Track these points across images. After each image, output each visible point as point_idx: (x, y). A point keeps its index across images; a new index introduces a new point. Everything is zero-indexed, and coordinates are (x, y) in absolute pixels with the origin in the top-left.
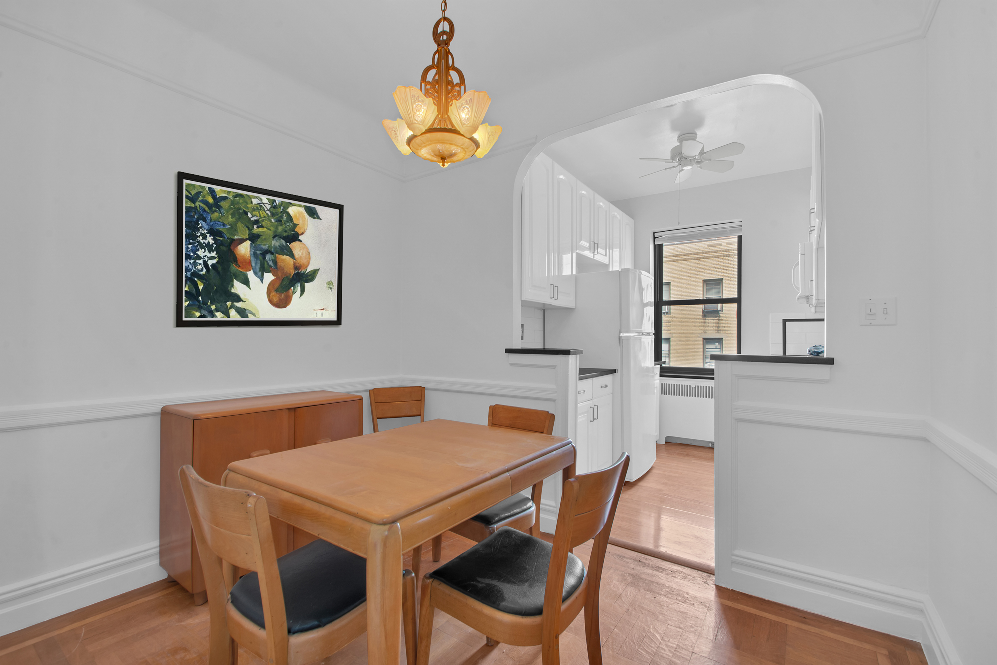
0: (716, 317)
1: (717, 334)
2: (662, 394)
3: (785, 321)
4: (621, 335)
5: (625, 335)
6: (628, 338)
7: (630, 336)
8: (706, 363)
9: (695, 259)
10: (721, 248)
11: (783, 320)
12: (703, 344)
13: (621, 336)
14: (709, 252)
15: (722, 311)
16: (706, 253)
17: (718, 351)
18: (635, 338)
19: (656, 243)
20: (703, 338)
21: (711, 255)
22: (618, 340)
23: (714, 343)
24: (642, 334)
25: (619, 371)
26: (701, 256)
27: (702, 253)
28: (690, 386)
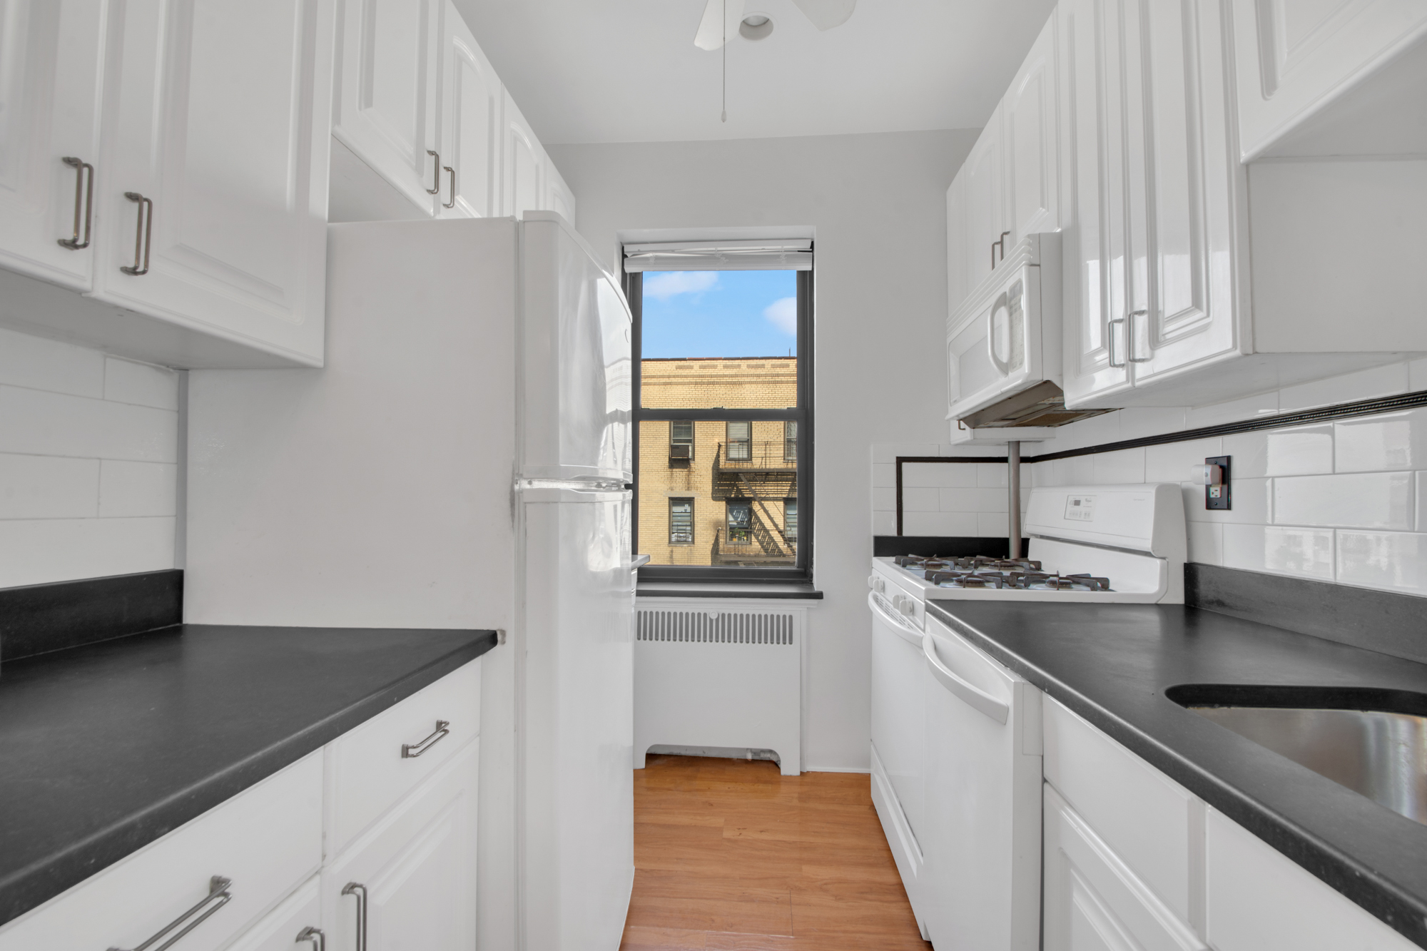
0: (686, 468)
1: (687, 492)
2: (639, 639)
3: (900, 460)
4: (524, 485)
5: (537, 485)
6: (550, 499)
7: (558, 491)
8: (673, 533)
9: (659, 384)
10: (692, 372)
11: (897, 458)
12: (670, 507)
13: (521, 491)
14: (678, 376)
15: (694, 460)
16: (674, 377)
17: (687, 516)
18: (576, 499)
19: (628, 270)
20: (669, 498)
21: (680, 380)
22: (507, 504)
23: (683, 505)
24: (599, 485)
25: (510, 638)
26: (667, 380)
27: (669, 377)
28: (705, 615)
